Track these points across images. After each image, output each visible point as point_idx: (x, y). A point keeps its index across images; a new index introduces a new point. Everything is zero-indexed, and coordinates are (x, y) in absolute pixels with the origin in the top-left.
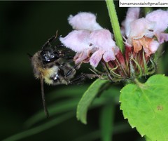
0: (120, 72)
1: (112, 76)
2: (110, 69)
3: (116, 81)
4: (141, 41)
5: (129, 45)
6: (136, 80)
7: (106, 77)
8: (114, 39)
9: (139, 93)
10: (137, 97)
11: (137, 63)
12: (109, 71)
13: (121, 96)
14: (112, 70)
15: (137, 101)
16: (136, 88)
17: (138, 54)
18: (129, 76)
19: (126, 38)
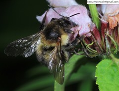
0: (96, 48)
1: (88, 51)
2: (86, 44)
3: (92, 56)
4: (116, 18)
5: (104, 21)
6: (112, 55)
7: (82, 53)
8: (90, 16)
9: (114, 68)
10: (113, 72)
11: (112, 39)
12: (85, 46)
13: (97, 71)
14: (88, 46)
15: (113, 75)
16: (112, 63)
17: (113, 30)
18: (104, 51)
19: (102, 14)
